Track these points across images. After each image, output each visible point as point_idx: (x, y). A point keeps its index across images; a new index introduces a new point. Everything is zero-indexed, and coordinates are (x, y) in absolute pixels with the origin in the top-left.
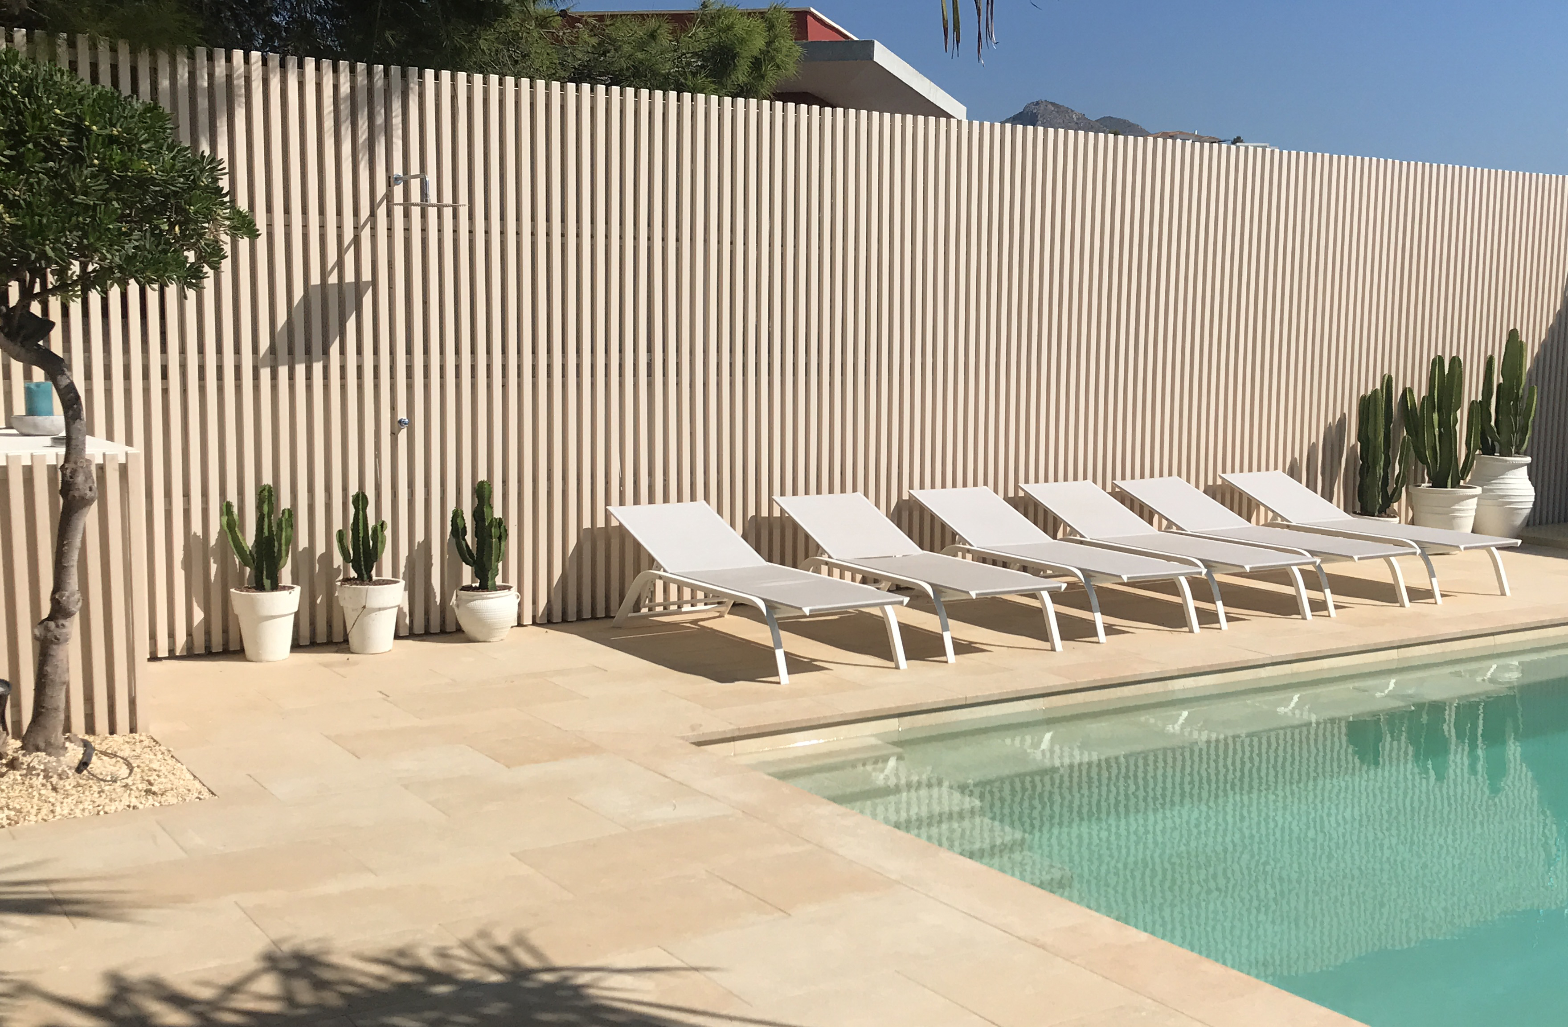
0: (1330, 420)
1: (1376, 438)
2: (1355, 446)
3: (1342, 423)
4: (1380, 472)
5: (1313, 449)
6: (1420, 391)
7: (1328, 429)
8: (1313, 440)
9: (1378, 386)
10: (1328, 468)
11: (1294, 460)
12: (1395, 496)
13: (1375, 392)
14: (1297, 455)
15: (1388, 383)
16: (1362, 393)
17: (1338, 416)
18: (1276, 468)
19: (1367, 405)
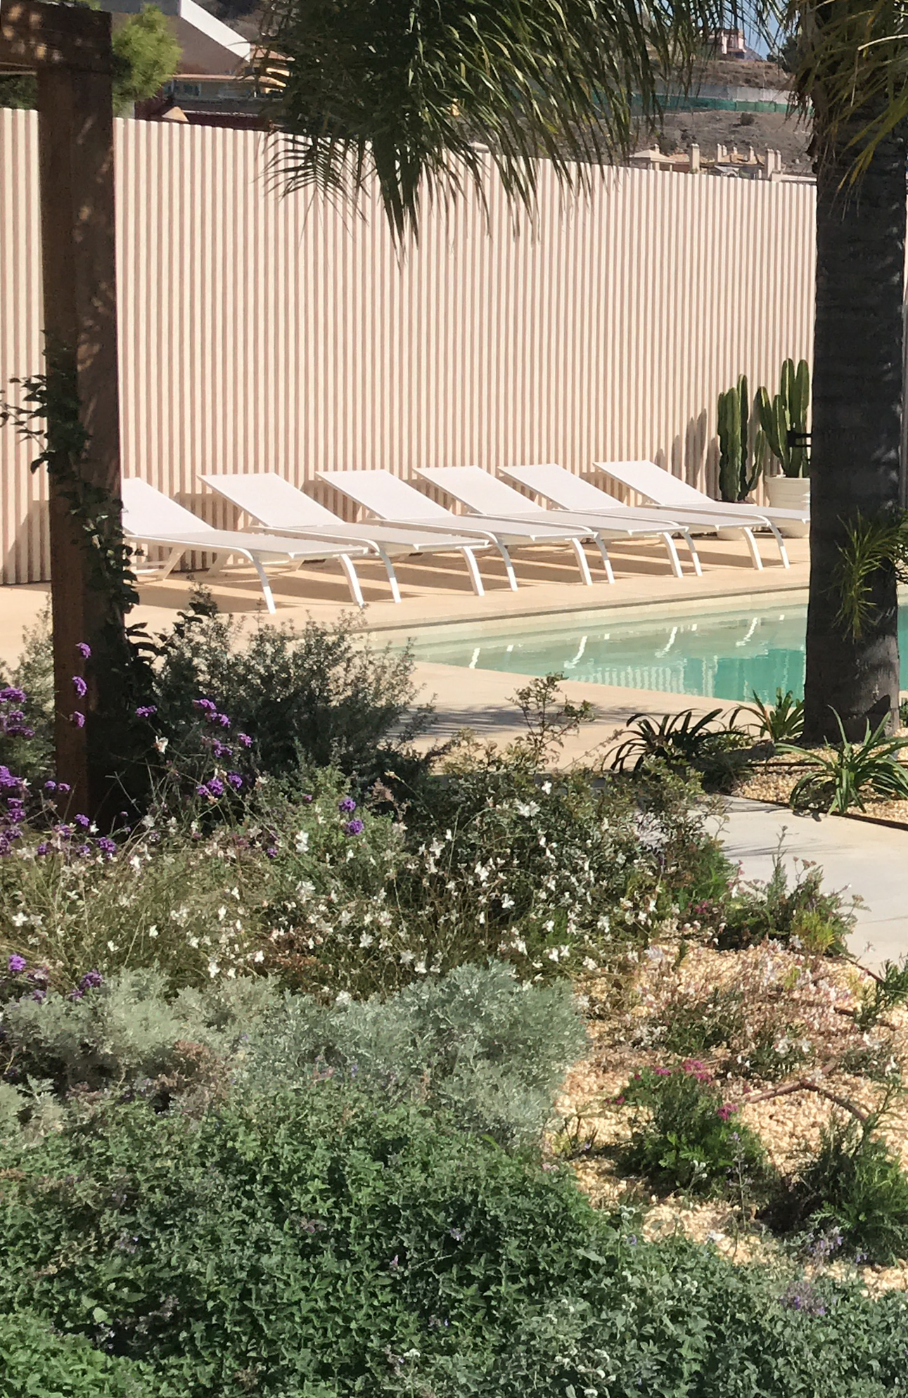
0: (692, 415)
1: (734, 432)
2: (714, 441)
3: (702, 418)
4: (738, 463)
5: (676, 441)
6: (773, 390)
7: (691, 423)
8: (677, 433)
9: (735, 386)
10: (691, 458)
11: (660, 451)
12: (753, 484)
13: (732, 390)
14: (663, 447)
15: (744, 383)
16: (721, 391)
17: (699, 412)
18: (644, 458)
19: (725, 402)
